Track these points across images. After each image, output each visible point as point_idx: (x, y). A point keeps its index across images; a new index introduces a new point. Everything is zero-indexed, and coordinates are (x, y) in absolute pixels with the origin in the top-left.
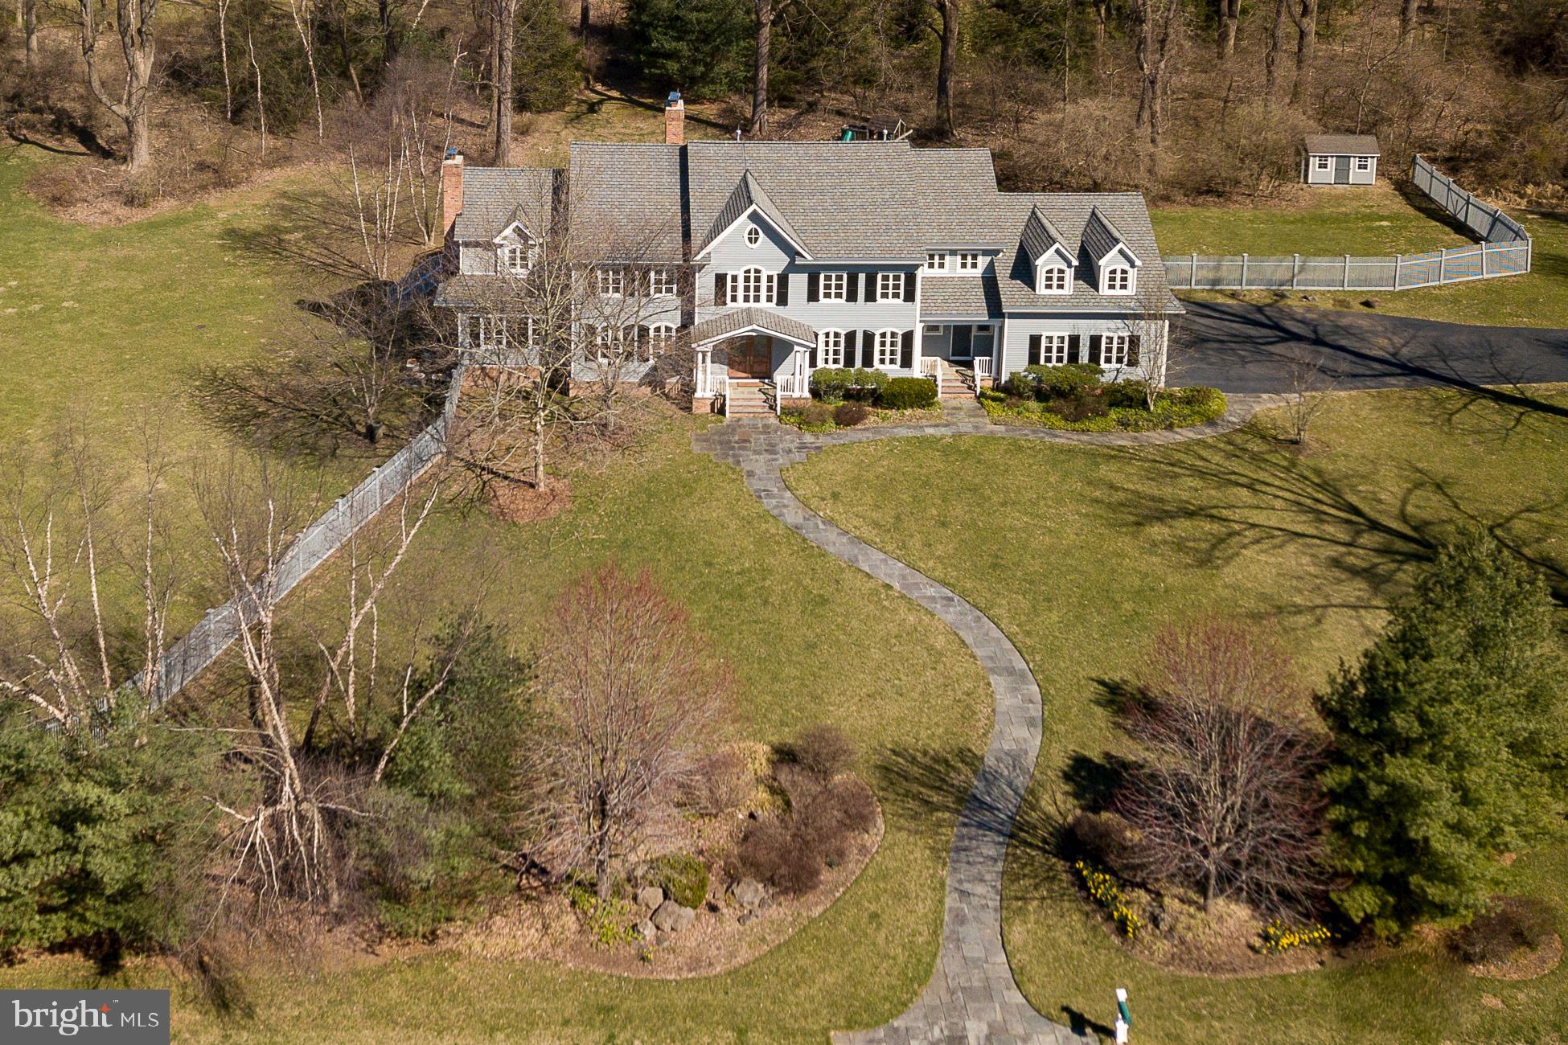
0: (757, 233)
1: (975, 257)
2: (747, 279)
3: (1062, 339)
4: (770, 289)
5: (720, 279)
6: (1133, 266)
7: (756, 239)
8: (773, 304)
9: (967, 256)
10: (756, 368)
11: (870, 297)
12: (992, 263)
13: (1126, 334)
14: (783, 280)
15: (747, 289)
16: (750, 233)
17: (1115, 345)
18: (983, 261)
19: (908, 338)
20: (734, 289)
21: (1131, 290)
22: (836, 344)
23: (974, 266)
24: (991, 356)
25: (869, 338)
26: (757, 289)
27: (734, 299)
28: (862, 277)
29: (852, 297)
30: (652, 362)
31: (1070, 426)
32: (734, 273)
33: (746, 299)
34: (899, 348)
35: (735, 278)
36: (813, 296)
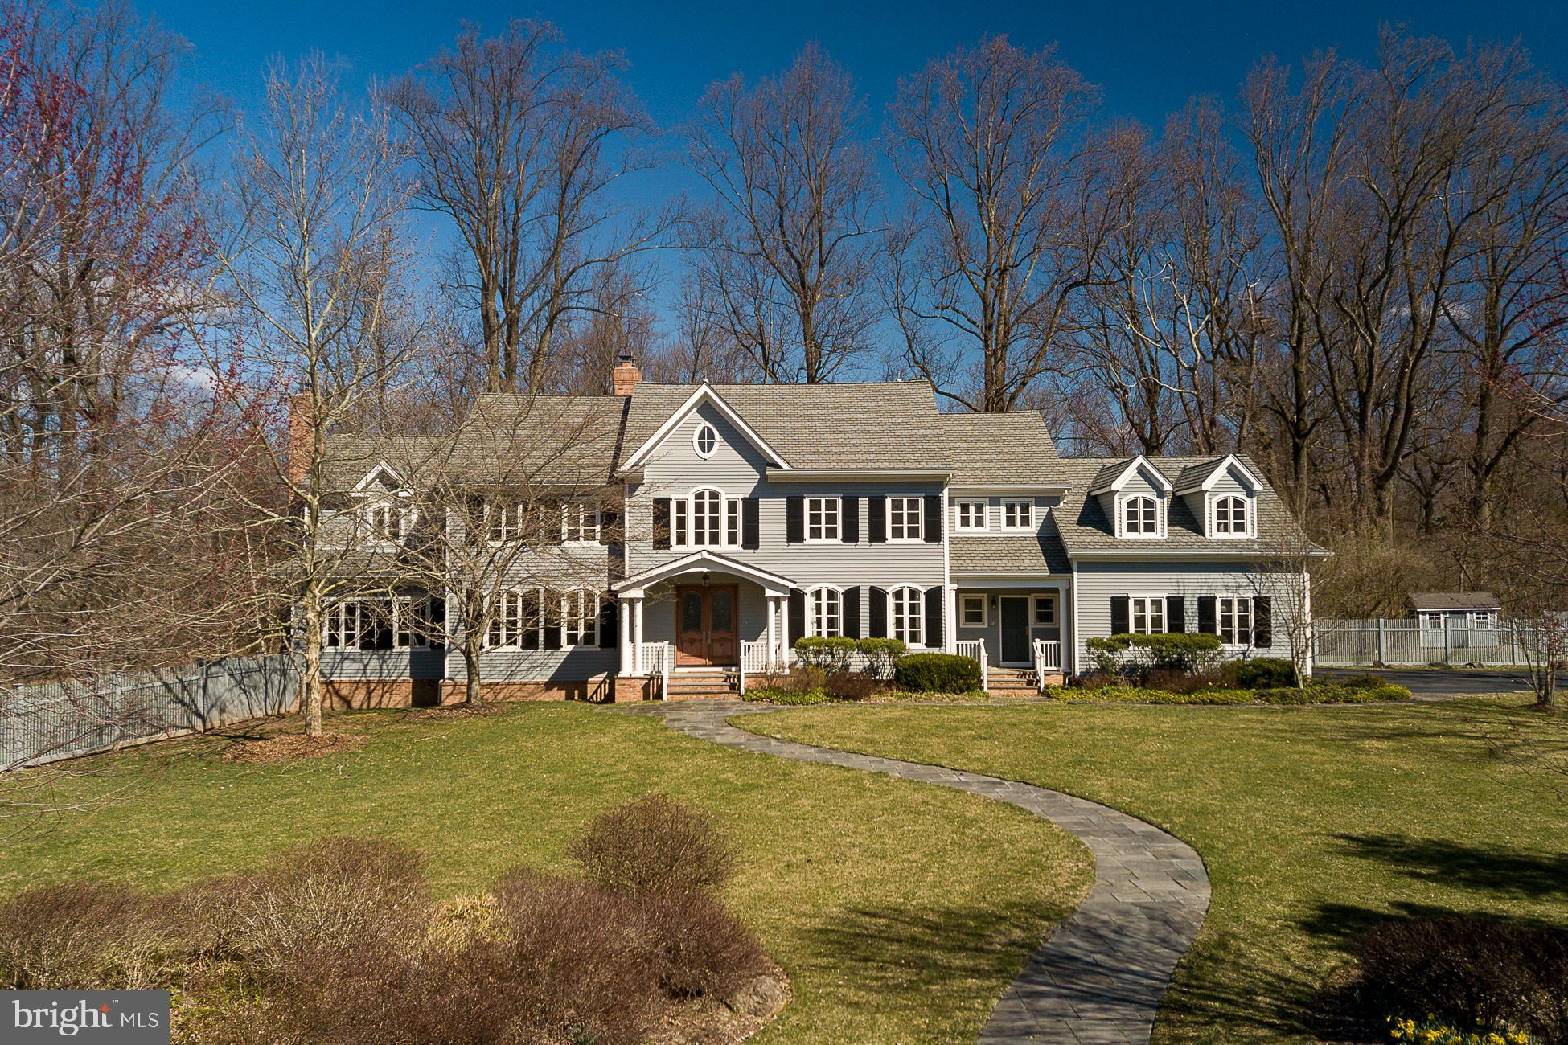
0: (711, 435)
1: (1025, 509)
2: (699, 508)
3: (1157, 603)
4: (732, 523)
5: (662, 506)
6: (1250, 493)
7: (711, 446)
8: (738, 547)
9: (1016, 504)
10: (718, 650)
11: (877, 535)
12: (1050, 516)
13: (1249, 595)
14: (751, 506)
15: (699, 523)
16: (702, 436)
17: (1235, 613)
18: (1037, 514)
19: (935, 597)
20: (681, 523)
21: (1251, 532)
22: (832, 609)
23: (1025, 521)
24: (1058, 639)
25: (878, 596)
26: (715, 523)
27: (681, 540)
28: (863, 504)
29: (851, 535)
30: (567, 648)
31: (1182, 698)
32: (681, 497)
33: (699, 539)
34: (922, 616)
35: (681, 506)
36: (794, 534)
